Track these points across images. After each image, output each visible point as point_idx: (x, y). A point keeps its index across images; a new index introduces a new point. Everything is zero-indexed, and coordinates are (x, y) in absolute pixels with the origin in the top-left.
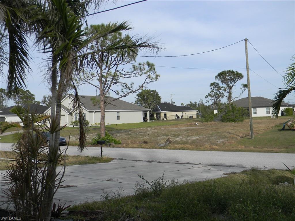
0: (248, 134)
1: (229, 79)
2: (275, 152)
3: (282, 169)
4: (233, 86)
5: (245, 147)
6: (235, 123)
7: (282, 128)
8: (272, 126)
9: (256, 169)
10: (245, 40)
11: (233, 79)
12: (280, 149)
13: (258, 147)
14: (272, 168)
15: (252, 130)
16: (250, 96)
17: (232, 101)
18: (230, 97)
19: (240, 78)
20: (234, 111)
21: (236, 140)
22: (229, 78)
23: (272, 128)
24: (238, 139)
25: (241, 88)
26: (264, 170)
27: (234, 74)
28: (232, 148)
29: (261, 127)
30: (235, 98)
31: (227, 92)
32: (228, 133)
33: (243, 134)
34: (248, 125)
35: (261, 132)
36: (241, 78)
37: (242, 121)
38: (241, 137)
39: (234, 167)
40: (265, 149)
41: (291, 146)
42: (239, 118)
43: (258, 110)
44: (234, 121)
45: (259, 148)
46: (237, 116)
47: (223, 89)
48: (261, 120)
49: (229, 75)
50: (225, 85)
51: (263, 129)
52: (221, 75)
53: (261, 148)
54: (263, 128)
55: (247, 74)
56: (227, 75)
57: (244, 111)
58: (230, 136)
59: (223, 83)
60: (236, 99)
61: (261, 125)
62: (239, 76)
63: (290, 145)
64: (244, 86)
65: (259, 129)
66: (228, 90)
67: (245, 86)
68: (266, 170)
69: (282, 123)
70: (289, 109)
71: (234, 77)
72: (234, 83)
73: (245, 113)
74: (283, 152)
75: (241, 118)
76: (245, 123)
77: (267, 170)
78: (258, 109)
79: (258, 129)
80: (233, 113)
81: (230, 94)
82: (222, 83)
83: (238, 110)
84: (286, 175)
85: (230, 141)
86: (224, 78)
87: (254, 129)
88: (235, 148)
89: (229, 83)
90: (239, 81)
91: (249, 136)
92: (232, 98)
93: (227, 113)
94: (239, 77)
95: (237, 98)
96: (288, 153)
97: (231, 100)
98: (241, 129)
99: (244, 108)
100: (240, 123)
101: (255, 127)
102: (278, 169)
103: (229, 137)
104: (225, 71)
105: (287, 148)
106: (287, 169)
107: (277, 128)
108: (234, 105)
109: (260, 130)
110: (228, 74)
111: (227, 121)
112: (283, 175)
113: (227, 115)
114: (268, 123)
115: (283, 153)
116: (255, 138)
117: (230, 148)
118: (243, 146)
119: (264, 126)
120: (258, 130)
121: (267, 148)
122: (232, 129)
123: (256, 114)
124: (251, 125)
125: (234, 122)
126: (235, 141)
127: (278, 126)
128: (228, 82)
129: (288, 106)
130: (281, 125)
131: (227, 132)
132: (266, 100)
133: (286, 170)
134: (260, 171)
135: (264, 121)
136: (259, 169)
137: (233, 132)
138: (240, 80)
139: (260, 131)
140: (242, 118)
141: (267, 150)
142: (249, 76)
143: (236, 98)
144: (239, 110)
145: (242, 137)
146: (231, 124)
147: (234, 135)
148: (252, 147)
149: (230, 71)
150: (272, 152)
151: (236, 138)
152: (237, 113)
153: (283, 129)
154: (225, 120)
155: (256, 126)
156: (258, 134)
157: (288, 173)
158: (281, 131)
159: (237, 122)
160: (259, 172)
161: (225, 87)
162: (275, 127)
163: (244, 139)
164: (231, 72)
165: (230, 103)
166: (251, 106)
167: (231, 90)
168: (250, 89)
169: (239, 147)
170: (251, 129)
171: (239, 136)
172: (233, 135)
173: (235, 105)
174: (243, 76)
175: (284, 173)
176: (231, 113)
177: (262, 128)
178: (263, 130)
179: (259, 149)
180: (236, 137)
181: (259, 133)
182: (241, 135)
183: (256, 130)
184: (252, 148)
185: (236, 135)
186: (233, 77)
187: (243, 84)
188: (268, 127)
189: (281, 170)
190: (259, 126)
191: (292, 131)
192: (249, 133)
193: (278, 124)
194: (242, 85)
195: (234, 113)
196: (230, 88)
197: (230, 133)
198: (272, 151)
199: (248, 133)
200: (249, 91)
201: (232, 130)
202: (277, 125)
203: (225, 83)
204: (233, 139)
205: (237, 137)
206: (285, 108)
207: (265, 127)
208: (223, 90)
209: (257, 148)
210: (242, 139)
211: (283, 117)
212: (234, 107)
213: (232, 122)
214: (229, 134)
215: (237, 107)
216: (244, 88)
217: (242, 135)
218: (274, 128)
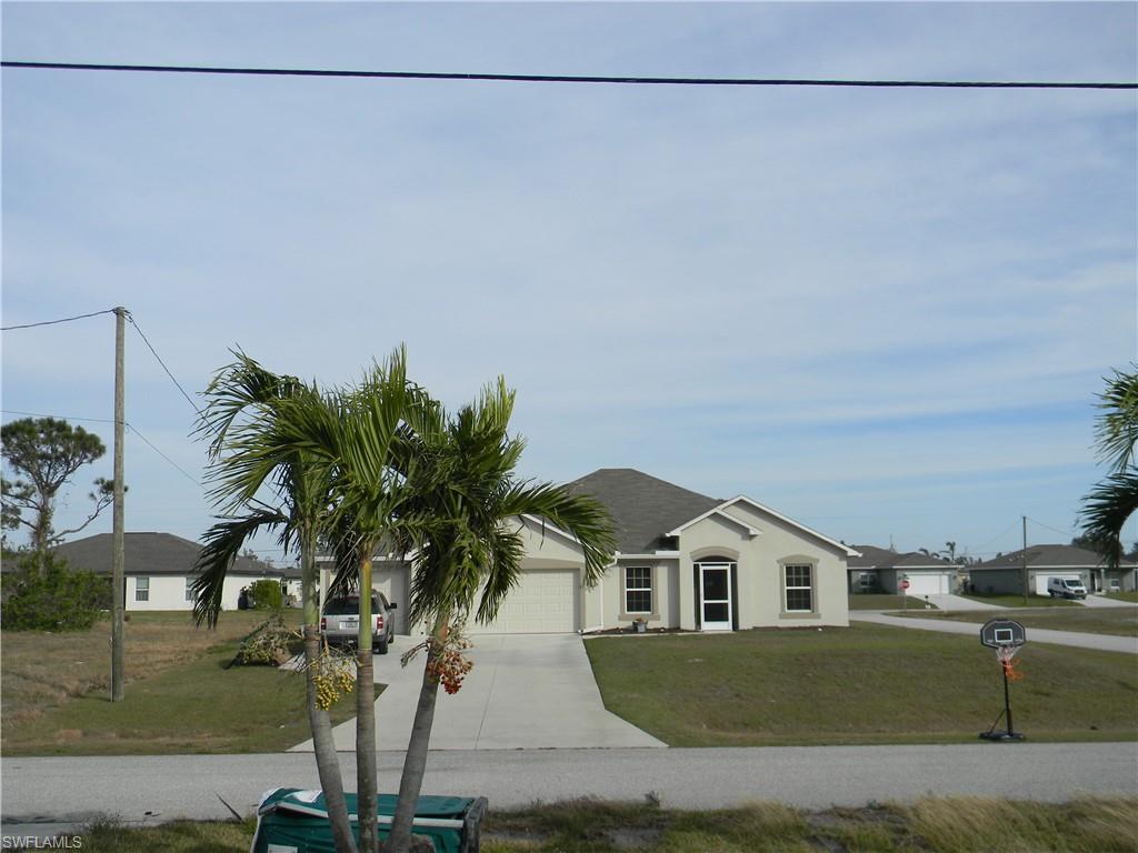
0: (103, 681)
1: (44, 456)
2: (199, 749)
3: (213, 818)
4: (58, 483)
5: (85, 734)
6: (57, 635)
7: (232, 656)
8: (201, 650)
9: (112, 826)
10: (119, 312)
11: (64, 455)
12: (219, 736)
13: (136, 731)
14: (176, 815)
15: (120, 663)
16: (121, 530)
17: (50, 542)
18: (42, 527)
19: (89, 455)
20: (56, 585)
21: (48, 706)
22: (44, 449)
23: (200, 657)
24: (59, 702)
25: (92, 495)
26: (143, 829)
27: (68, 437)
28: (29, 739)
29: (159, 652)
30: (65, 532)
31: (31, 504)
32: (18, 675)
33: (81, 681)
34: (106, 643)
35: (155, 674)
36: (96, 456)
37: (88, 625)
38: (69, 695)
39: (21, 822)
40: (161, 740)
41: (262, 723)
42: (73, 614)
43: (156, 583)
44: (54, 627)
45: (141, 737)
46: (68, 607)
47: (16, 491)
48: (163, 624)
49: (50, 440)
50: (26, 478)
51: (165, 662)
52: (13, 434)
53: (149, 738)
54: (166, 657)
55: (116, 444)
56: (38, 438)
57: (97, 586)
58: (25, 688)
59: (20, 470)
60: (70, 538)
61: (158, 646)
62: (88, 446)
63: (255, 722)
64: (105, 487)
65: (151, 658)
66: (37, 498)
67: (108, 487)
68: (150, 828)
69: (238, 636)
70: (267, 586)
71: (68, 450)
72: (67, 473)
73: (102, 596)
74: (225, 749)
75: (84, 613)
76: (95, 637)
77: (154, 824)
78: (153, 580)
79: (143, 661)
80: (52, 593)
81: (45, 513)
82: (13, 468)
83: (72, 582)
84: (225, 842)
85: (25, 712)
86: (23, 448)
87: (127, 660)
88: (39, 742)
89: (46, 469)
90: (85, 466)
91: (104, 687)
92: (52, 532)
93: (24, 594)
94: (89, 451)
95: (74, 532)
96: (244, 751)
97: (49, 538)
98: (75, 660)
99: (99, 573)
100: (76, 637)
101: (135, 653)
102: (200, 818)
103: (22, 694)
104: (29, 421)
105: (245, 731)
106: (231, 815)
107: (218, 658)
108: (56, 560)
109: (151, 665)
110: (42, 436)
111: (21, 624)
112: (212, 841)
113: (25, 600)
114: (188, 638)
115: (226, 753)
116: (126, 698)
117: (17, 741)
118: (78, 732)
119: (170, 647)
120: (144, 665)
121: (172, 736)
122: (40, 658)
123: (147, 599)
124: (115, 644)
125: (49, 629)
126: (43, 711)
127: (219, 650)
128: (40, 466)
129: (264, 575)
130: (231, 646)
131: (13, 673)
132: (188, 547)
133: (229, 822)
134: (125, 834)
135: (174, 628)
136: (124, 825)
137: (42, 670)
138: (90, 462)
139: (150, 669)
140: (89, 614)
141: (168, 745)
142: (122, 449)
143: (68, 531)
144: (77, 584)
145: (77, 695)
146: (39, 637)
147: (44, 686)
148: (114, 735)
149: (50, 422)
150: (185, 750)
151: (51, 697)
152: (67, 596)
153: (237, 662)
154: (15, 621)
155: (139, 650)
156: (142, 678)
157: (233, 831)
158: (230, 670)
159: (63, 633)
160: (120, 838)
161: (26, 487)
162: (210, 651)
163: (82, 700)
164: (55, 429)
165: (43, 551)
166: (122, 569)
167: (51, 499)
168: (122, 502)
169: (57, 735)
170: (116, 662)
171: (62, 688)
172: (38, 685)
173: (64, 563)
174: (104, 447)
175: (218, 833)
176: (44, 594)
177: (160, 657)
178: (166, 665)
179: (141, 741)
180: (51, 692)
181: (147, 674)
182: (72, 685)
183: (136, 662)
184: (110, 738)
185: (53, 686)
186: (61, 449)
187: (103, 481)
188: (186, 651)
189: (210, 821)
190: (151, 647)
191: (268, 668)
192: (106, 678)
193: (223, 641)
194: (97, 483)
195: (57, 594)
196: (49, 490)
197: (25, 678)
198: (189, 745)
199: (102, 676)
200: (118, 508)
201: (39, 663)
202: (220, 644)
203: (27, 469)
204: (35, 702)
205: (57, 694)
206: (255, 580)
207: (171, 653)
208: (17, 497)
209: (134, 735)
210: (76, 700)
211: (247, 614)
212: (59, 568)
213: (45, 629)
214: (21, 679)
215: (68, 570)
216: (103, 496)
217: (76, 683)
218: (206, 657)
